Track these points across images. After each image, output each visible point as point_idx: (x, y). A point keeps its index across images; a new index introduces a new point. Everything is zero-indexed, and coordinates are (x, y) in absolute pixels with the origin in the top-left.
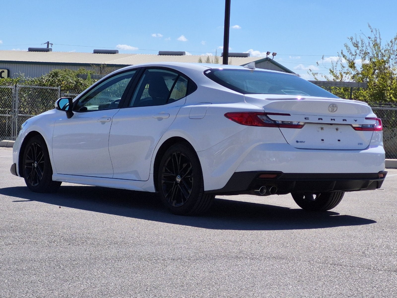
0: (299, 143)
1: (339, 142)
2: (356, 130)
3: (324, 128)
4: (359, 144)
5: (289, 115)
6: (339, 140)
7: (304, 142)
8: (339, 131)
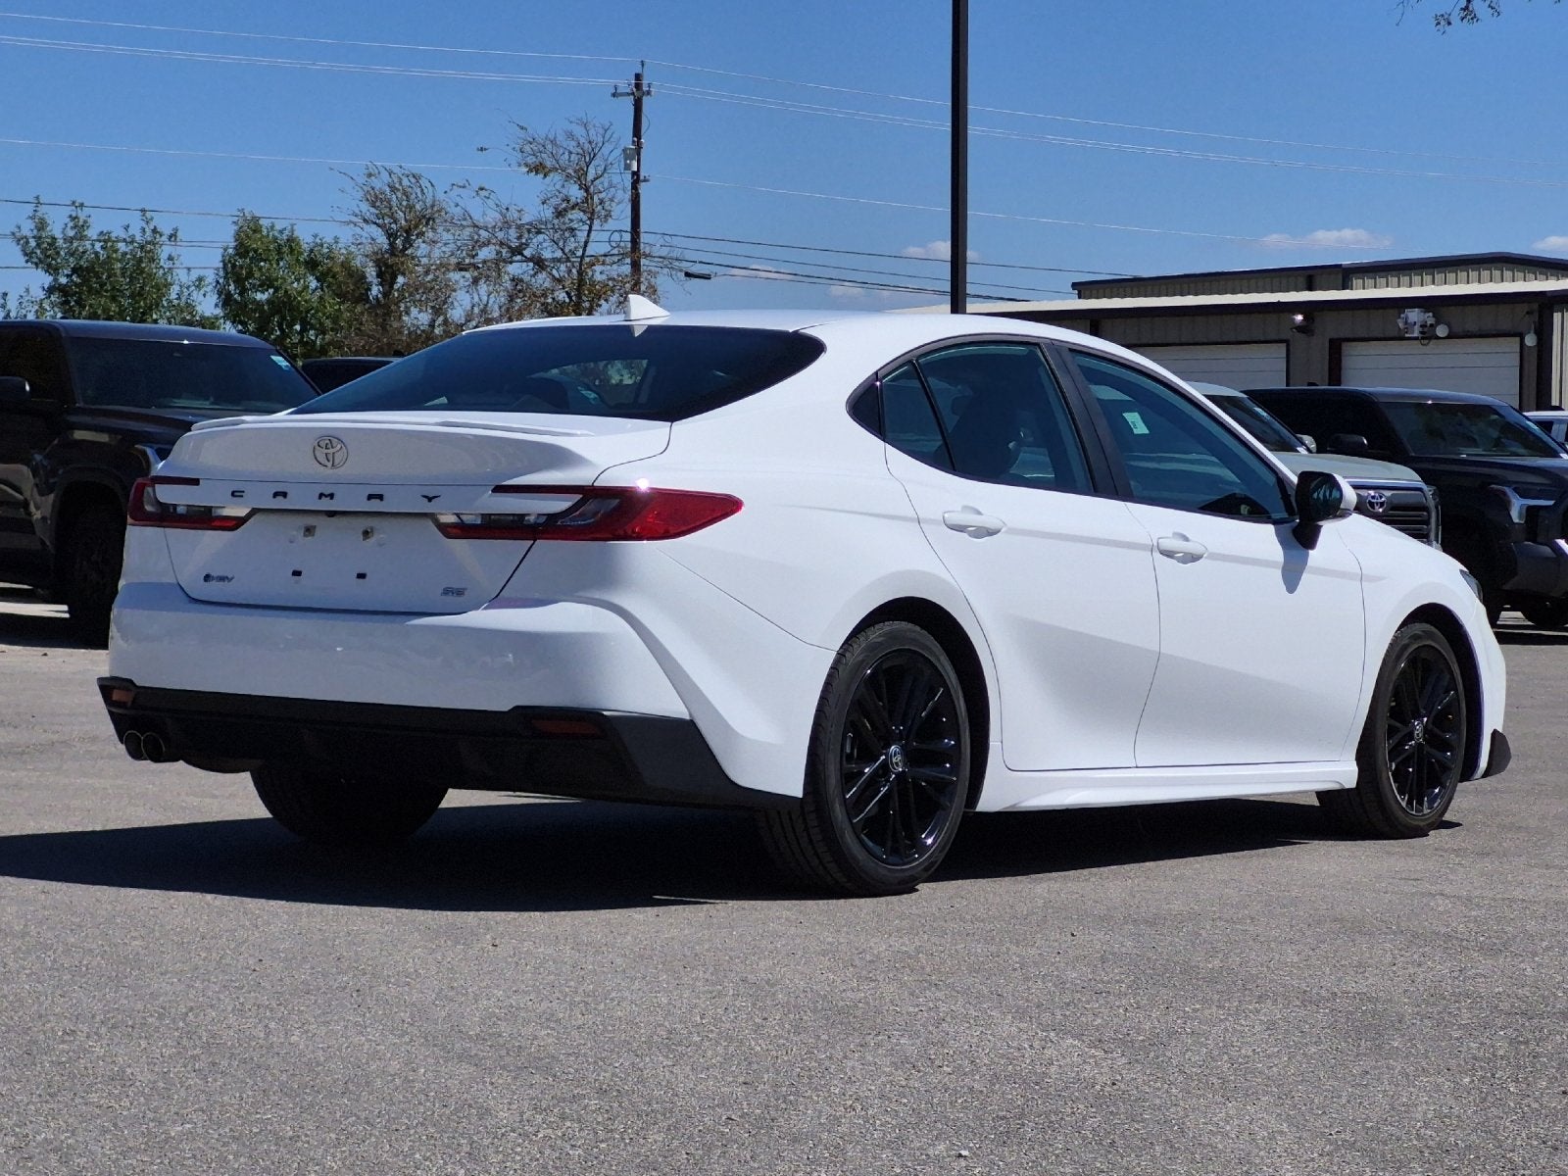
0: (213, 584)
1: (361, 580)
2: (449, 536)
3: (318, 532)
4: (447, 591)
5: (195, 482)
6: (361, 576)
7: (232, 578)
8: (372, 540)
